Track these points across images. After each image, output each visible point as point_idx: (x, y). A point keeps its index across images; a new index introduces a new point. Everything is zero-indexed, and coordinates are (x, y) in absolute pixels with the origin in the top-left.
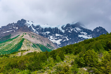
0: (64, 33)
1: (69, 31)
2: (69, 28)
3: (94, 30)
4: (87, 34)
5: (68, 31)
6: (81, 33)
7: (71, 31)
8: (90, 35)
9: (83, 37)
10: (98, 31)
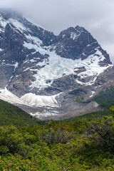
6: (27, 37)
8: (50, 47)
9: (37, 51)
10: (74, 36)
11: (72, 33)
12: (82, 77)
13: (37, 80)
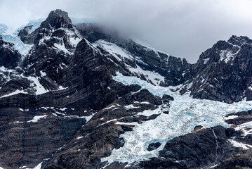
0: (29, 60)
1: (60, 47)
2: (61, 34)
3: (202, 57)
4: (162, 79)
5: (50, 43)
6: (132, 70)
7: (68, 46)
8: (180, 86)
9: (143, 88)
10: (227, 57)
11: (223, 52)
12: (246, 133)
13: (127, 145)
